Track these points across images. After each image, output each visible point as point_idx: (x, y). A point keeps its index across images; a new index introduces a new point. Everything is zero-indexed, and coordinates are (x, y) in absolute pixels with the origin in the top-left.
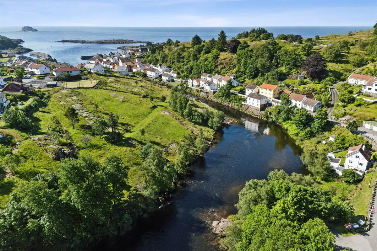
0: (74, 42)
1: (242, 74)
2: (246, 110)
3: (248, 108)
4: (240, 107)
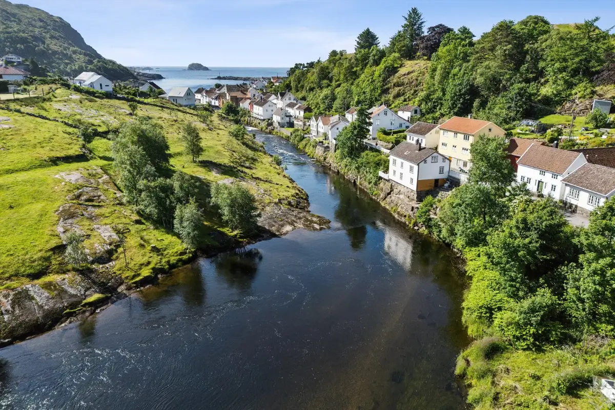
0: (234, 80)
1: (435, 107)
2: (386, 198)
3: (391, 191)
4: (374, 186)
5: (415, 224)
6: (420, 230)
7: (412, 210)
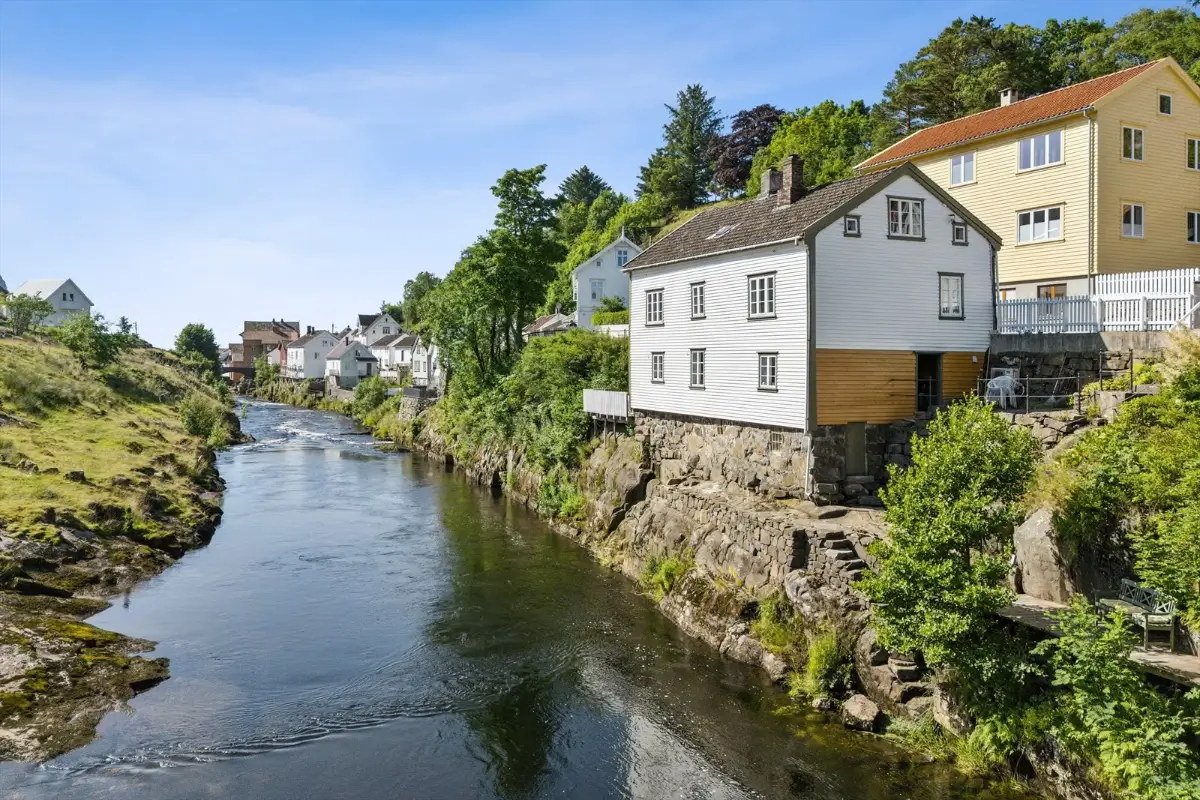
2: (620, 517)
3: (646, 479)
4: (565, 473)
5: (843, 676)
6: (898, 723)
7: (800, 559)
